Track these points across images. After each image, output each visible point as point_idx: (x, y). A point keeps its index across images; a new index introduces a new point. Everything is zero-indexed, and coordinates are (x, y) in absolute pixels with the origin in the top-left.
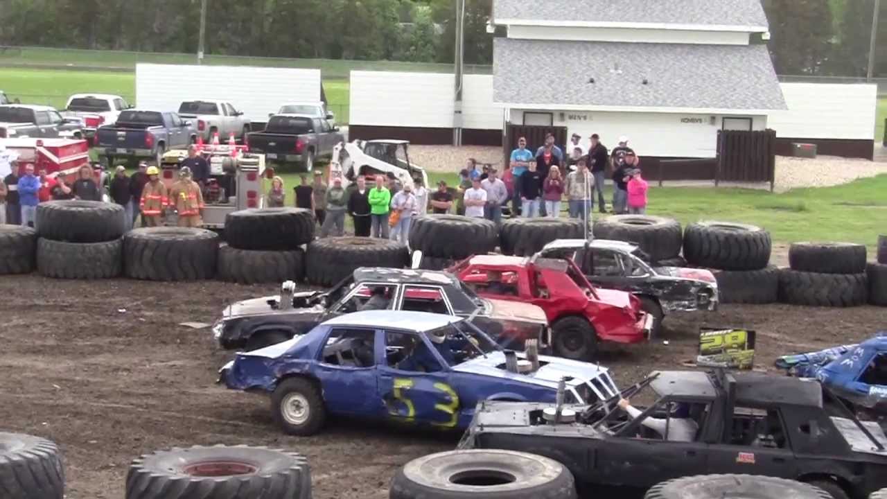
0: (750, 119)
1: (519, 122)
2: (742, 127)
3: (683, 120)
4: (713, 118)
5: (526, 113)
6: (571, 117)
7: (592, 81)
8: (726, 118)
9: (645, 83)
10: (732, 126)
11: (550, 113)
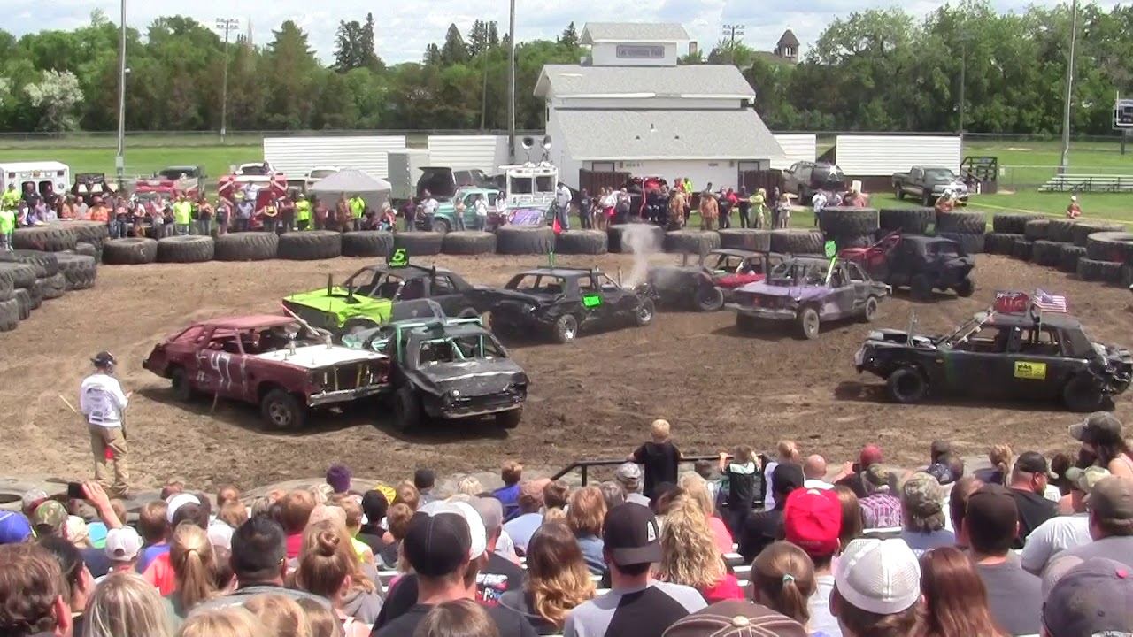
0: (757, 162)
1: (589, 168)
2: (752, 168)
3: (710, 165)
4: (732, 162)
5: (594, 163)
6: (627, 165)
7: (638, 138)
8: (741, 162)
9: (677, 138)
10: (746, 168)
11: (613, 163)
